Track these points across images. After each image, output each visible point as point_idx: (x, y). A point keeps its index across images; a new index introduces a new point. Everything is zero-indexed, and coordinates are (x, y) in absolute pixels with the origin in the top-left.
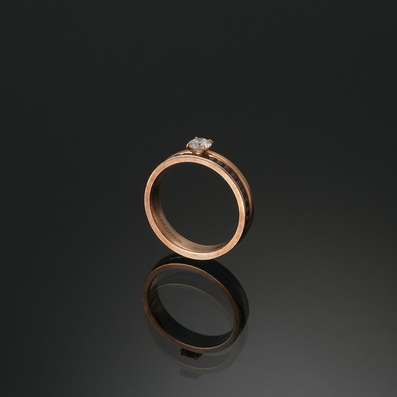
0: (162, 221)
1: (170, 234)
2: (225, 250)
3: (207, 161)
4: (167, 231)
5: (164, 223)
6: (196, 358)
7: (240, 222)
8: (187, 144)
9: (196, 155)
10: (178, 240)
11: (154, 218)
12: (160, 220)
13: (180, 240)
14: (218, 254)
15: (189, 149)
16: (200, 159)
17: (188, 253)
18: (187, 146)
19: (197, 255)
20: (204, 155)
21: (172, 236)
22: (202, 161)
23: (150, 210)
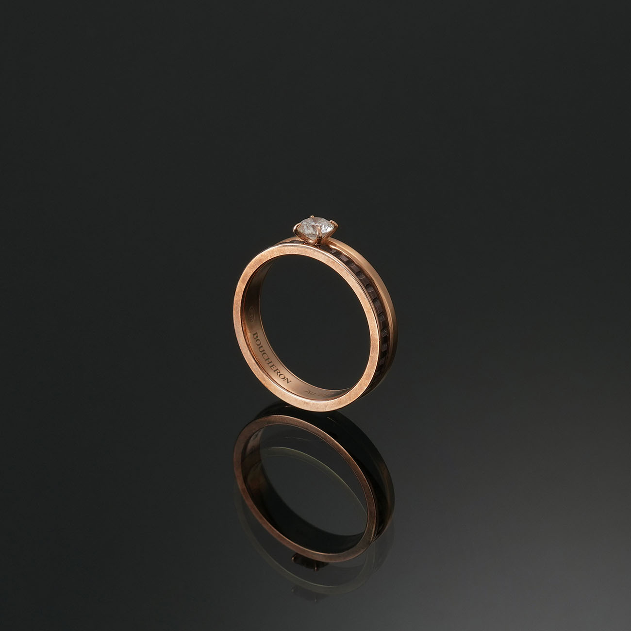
0: (262, 347)
1: (272, 368)
2: (350, 397)
3: (323, 254)
4: (268, 364)
5: (264, 350)
6: (316, 568)
7: (372, 353)
8: (294, 227)
9: (308, 244)
10: (285, 377)
11: (247, 342)
12: (259, 345)
13: (287, 379)
14: (340, 403)
15: (297, 233)
16: (313, 249)
17: (296, 400)
18: (295, 228)
19: (310, 403)
20: (322, 244)
21: (276, 372)
22: (316, 253)
23: (241, 329)
